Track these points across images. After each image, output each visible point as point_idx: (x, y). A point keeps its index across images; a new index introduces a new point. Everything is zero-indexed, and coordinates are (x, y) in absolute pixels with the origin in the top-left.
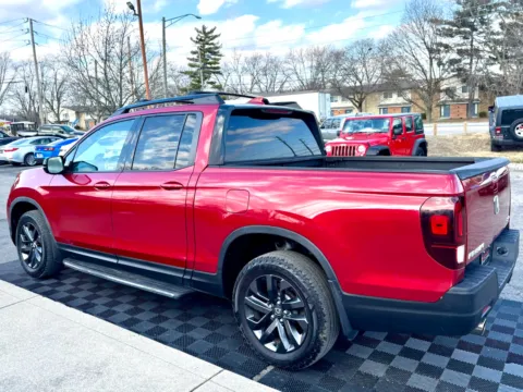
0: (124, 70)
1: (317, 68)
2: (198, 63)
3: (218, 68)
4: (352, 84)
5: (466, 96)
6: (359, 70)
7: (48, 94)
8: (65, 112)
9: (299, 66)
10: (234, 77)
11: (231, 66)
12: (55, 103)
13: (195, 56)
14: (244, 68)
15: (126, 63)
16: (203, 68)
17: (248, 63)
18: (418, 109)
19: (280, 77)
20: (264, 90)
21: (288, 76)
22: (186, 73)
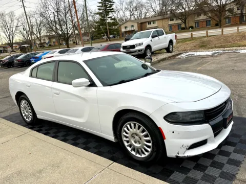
0: (68, 15)
1: (163, 4)
2: (102, 8)
3: (113, 9)
4: (180, 11)
5: (239, 12)
6: (184, 3)
7: (34, 30)
8: (43, 39)
9: (153, 4)
10: (121, 13)
11: (119, 8)
12: (38, 34)
13: (101, 5)
14: (126, 8)
15: (67, 12)
16: (105, 10)
17: (128, 5)
18: (214, 21)
19: (144, 11)
20: (136, 18)
21: (148, 10)
22: (98, 14)
